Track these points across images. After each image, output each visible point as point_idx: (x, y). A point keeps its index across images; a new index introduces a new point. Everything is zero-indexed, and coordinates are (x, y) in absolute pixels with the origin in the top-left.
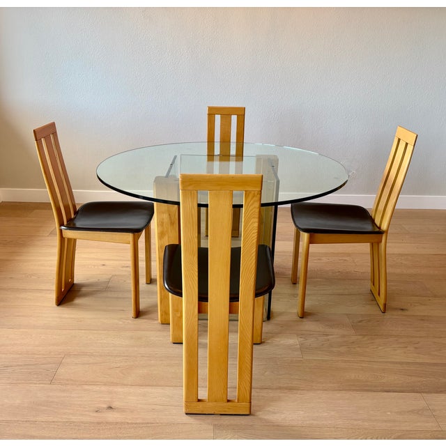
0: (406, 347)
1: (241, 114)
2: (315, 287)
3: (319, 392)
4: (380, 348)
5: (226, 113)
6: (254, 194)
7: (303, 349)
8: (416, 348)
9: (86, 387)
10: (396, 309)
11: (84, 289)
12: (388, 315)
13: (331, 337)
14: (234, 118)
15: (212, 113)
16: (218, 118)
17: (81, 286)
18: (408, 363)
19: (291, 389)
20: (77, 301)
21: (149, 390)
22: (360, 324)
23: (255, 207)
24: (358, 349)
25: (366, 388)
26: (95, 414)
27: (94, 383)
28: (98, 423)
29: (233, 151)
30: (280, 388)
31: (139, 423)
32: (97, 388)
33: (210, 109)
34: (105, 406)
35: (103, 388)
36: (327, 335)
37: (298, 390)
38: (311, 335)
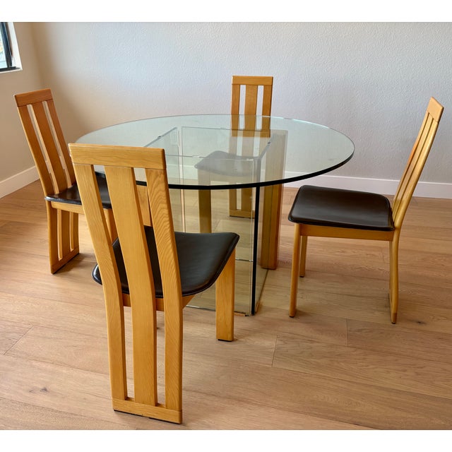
0: (405, 371)
1: (268, 84)
2: (323, 283)
3: (273, 410)
4: (371, 367)
5: (252, 83)
6: (157, 173)
7: (278, 354)
8: (418, 374)
9: (34, 363)
10: (411, 321)
11: (85, 260)
12: (398, 327)
13: (317, 344)
14: (261, 89)
15: (237, 82)
16: (243, 88)
17: (84, 256)
18: (399, 392)
19: (240, 401)
20: (73, 272)
21: (92, 376)
22: (358, 333)
23: (160, 190)
24: (343, 364)
25: (331, 415)
26: (28, 395)
27: (43, 360)
28: (25, 405)
29: (259, 126)
30: (229, 398)
31: (64, 412)
32: (44, 366)
33: (235, 78)
34: (41, 387)
35: (50, 367)
36: (312, 342)
37: (248, 403)
38: (293, 339)
